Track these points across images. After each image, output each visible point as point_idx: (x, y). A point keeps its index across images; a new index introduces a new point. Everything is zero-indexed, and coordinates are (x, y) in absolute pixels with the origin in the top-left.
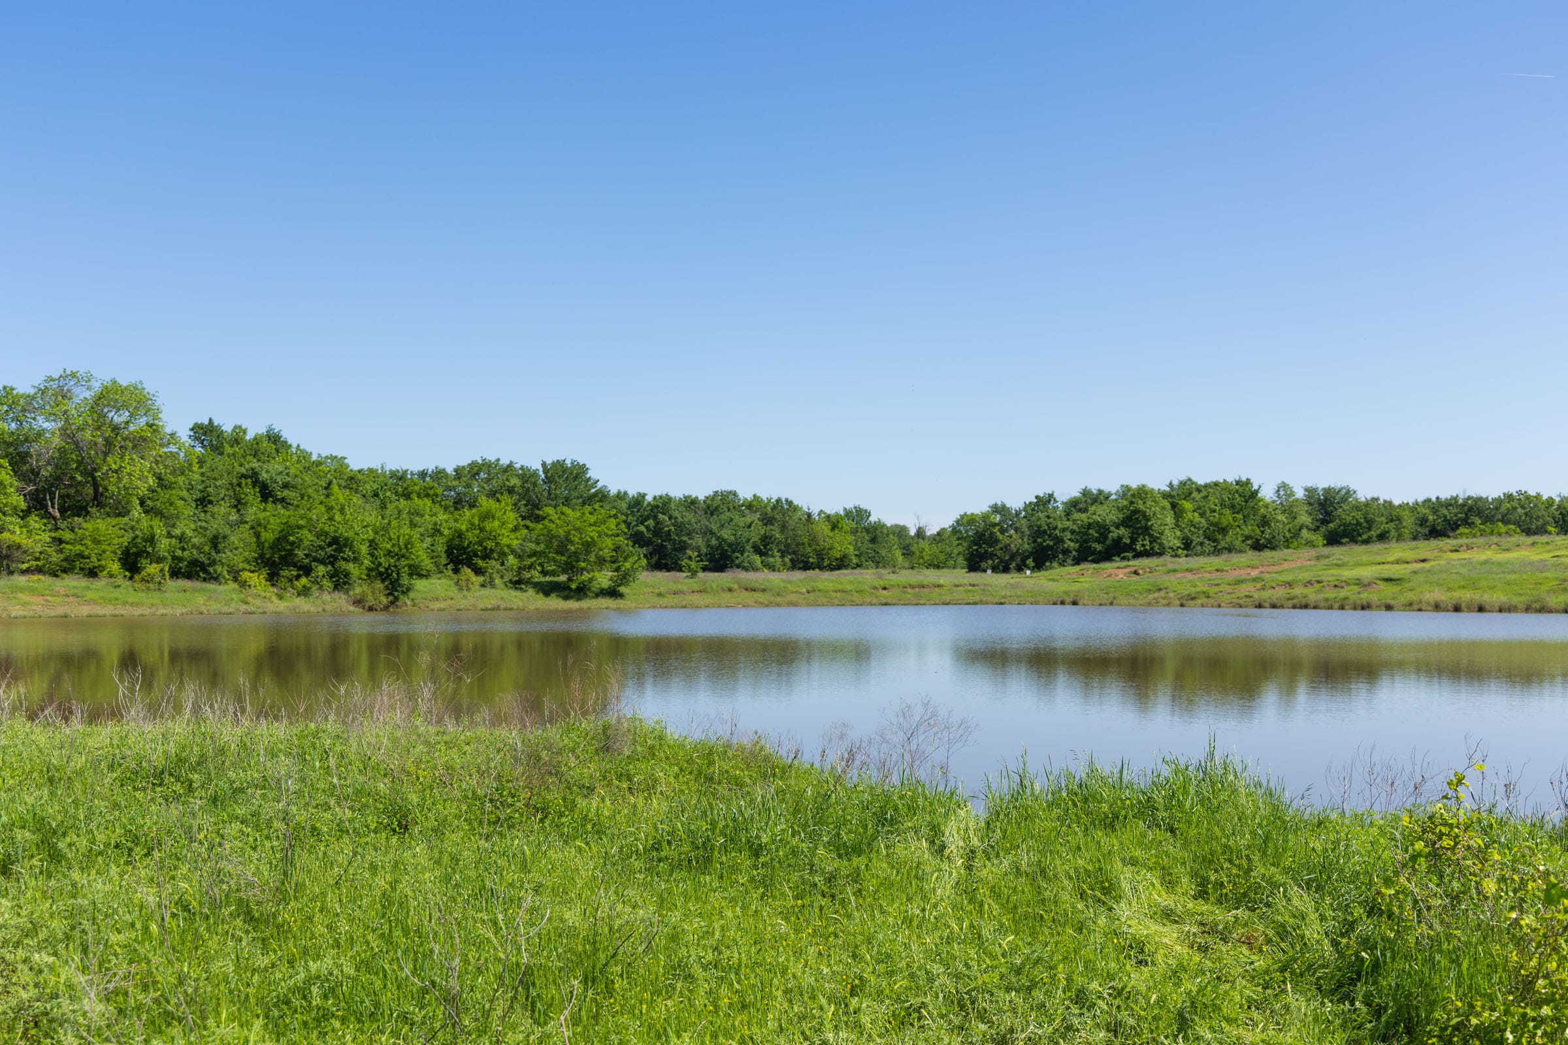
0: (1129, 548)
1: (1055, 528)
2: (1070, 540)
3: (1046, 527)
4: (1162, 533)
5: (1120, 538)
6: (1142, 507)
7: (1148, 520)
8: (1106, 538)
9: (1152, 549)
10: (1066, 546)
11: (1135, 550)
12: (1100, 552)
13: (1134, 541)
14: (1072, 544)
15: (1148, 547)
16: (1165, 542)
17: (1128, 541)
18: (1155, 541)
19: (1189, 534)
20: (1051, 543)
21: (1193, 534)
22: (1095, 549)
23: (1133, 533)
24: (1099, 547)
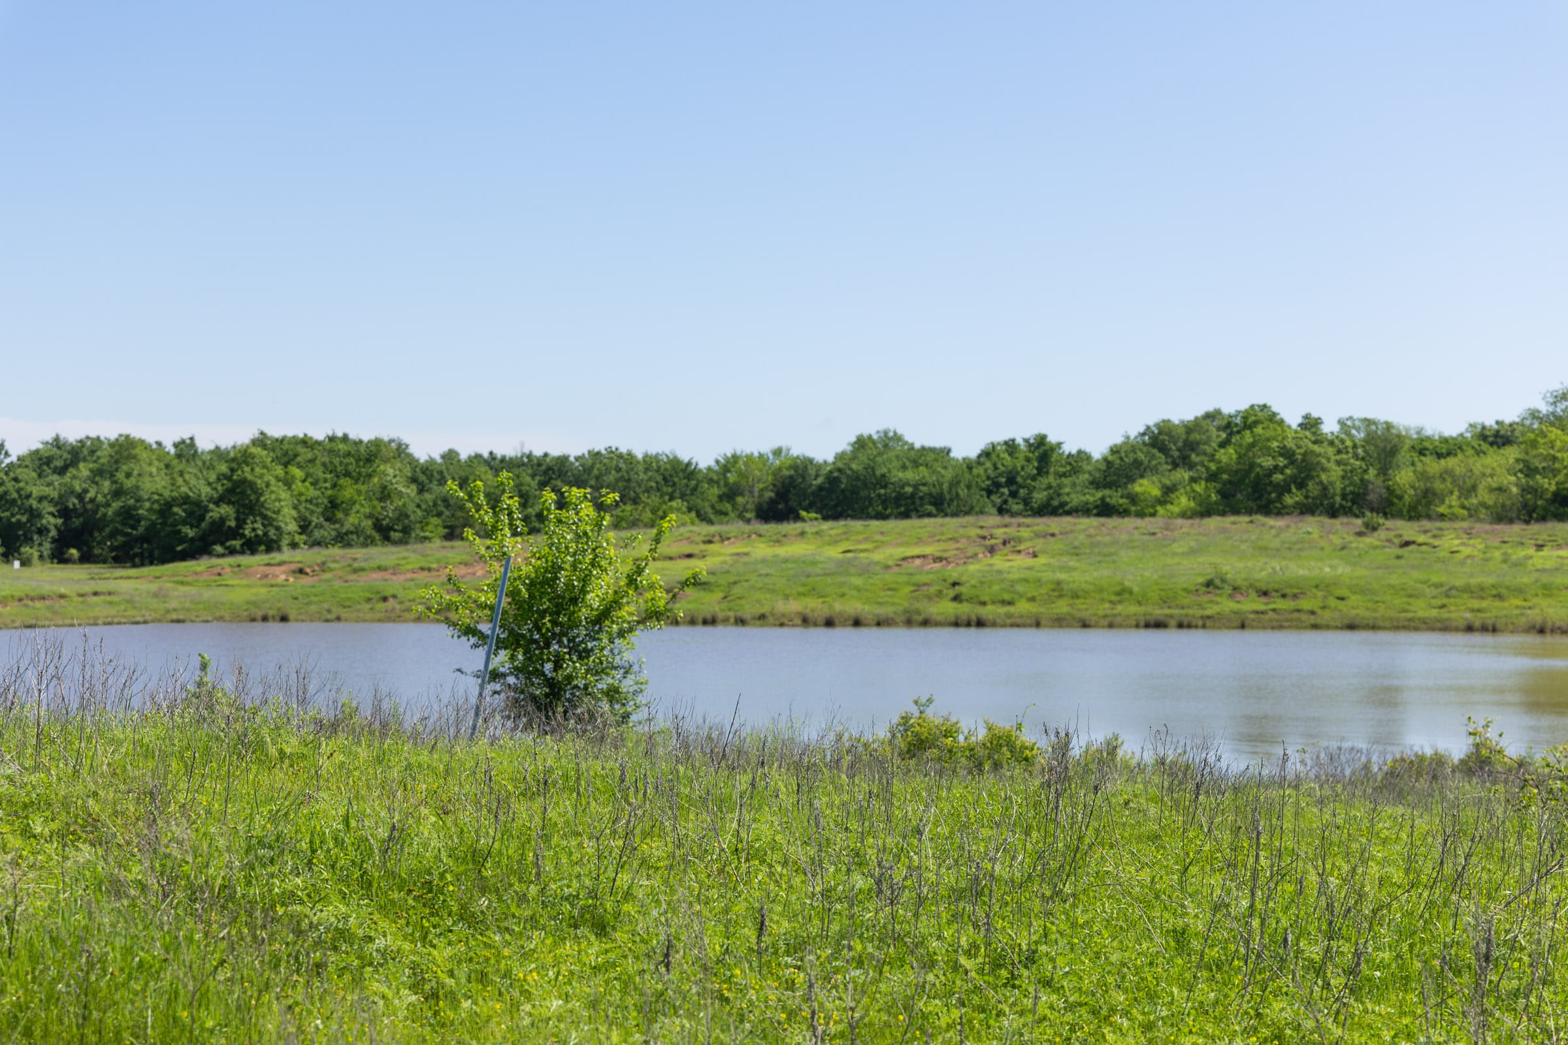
0: (235, 533)
1: (29, 496)
2: (49, 513)
3: (15, 495)
4: (278, 512)
5: (222, 520)
6: (249, 477)
7: (261, 494)
8: (202, 518)
9: (265, 534)
10: (44, 521)
11: (243, 536)
12: (192, 540)
13: (241, 523)
14: (52, 520)
15: (260, 532)
16: (283, 525)
17: (233, 524)
18: (271, 525)
19: (307, 514)
20: (24, 519)
21: (312, 512)
22: (186, 535)
23: (238, 512)
24: (190, 532)
